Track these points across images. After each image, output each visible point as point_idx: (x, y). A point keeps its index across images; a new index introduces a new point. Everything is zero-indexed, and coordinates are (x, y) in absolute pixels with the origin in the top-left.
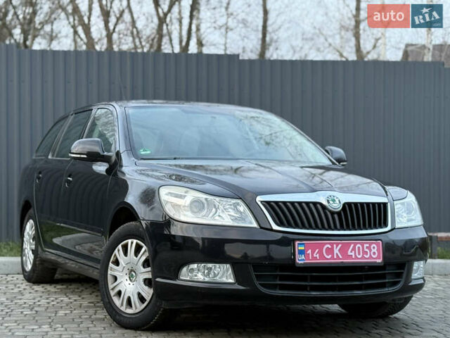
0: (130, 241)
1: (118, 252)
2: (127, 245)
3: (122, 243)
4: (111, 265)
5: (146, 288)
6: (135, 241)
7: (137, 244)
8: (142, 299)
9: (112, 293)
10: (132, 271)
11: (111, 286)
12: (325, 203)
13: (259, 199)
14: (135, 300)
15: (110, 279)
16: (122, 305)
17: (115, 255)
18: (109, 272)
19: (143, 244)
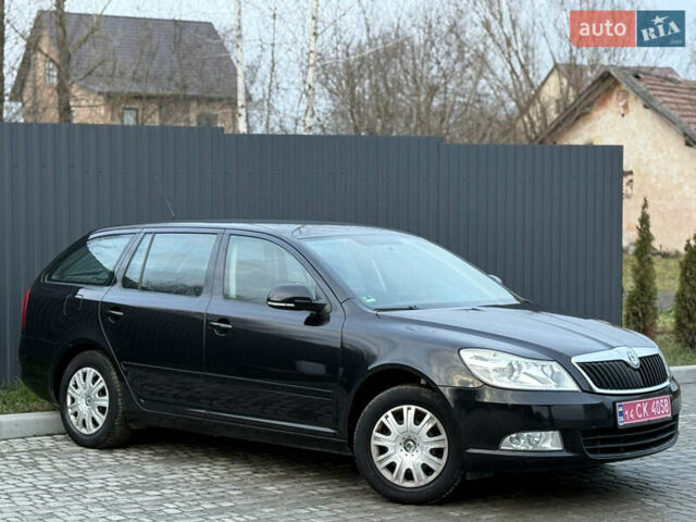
0: (405, 407)
1: (388, 419)
2: (401, 411)
3: (393, 410)
4: (375, 434)
5: (435, 459)
6: (413, 408)
7: (417, 411)
8: (427, 470)
9: (380, 467)
10: (408, 440)
11: (376, 458)
12: (627, 360)
13: (574, 360)
14: (418, 472)
15: (374, 451)
16: (397, 477)
17: (382, 422)
18: (374, 443)
19: (426, 411)
